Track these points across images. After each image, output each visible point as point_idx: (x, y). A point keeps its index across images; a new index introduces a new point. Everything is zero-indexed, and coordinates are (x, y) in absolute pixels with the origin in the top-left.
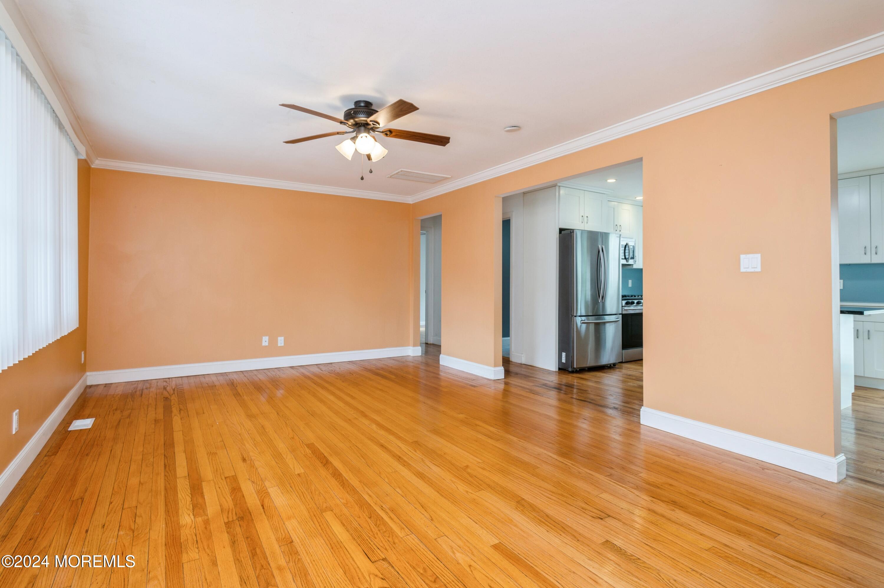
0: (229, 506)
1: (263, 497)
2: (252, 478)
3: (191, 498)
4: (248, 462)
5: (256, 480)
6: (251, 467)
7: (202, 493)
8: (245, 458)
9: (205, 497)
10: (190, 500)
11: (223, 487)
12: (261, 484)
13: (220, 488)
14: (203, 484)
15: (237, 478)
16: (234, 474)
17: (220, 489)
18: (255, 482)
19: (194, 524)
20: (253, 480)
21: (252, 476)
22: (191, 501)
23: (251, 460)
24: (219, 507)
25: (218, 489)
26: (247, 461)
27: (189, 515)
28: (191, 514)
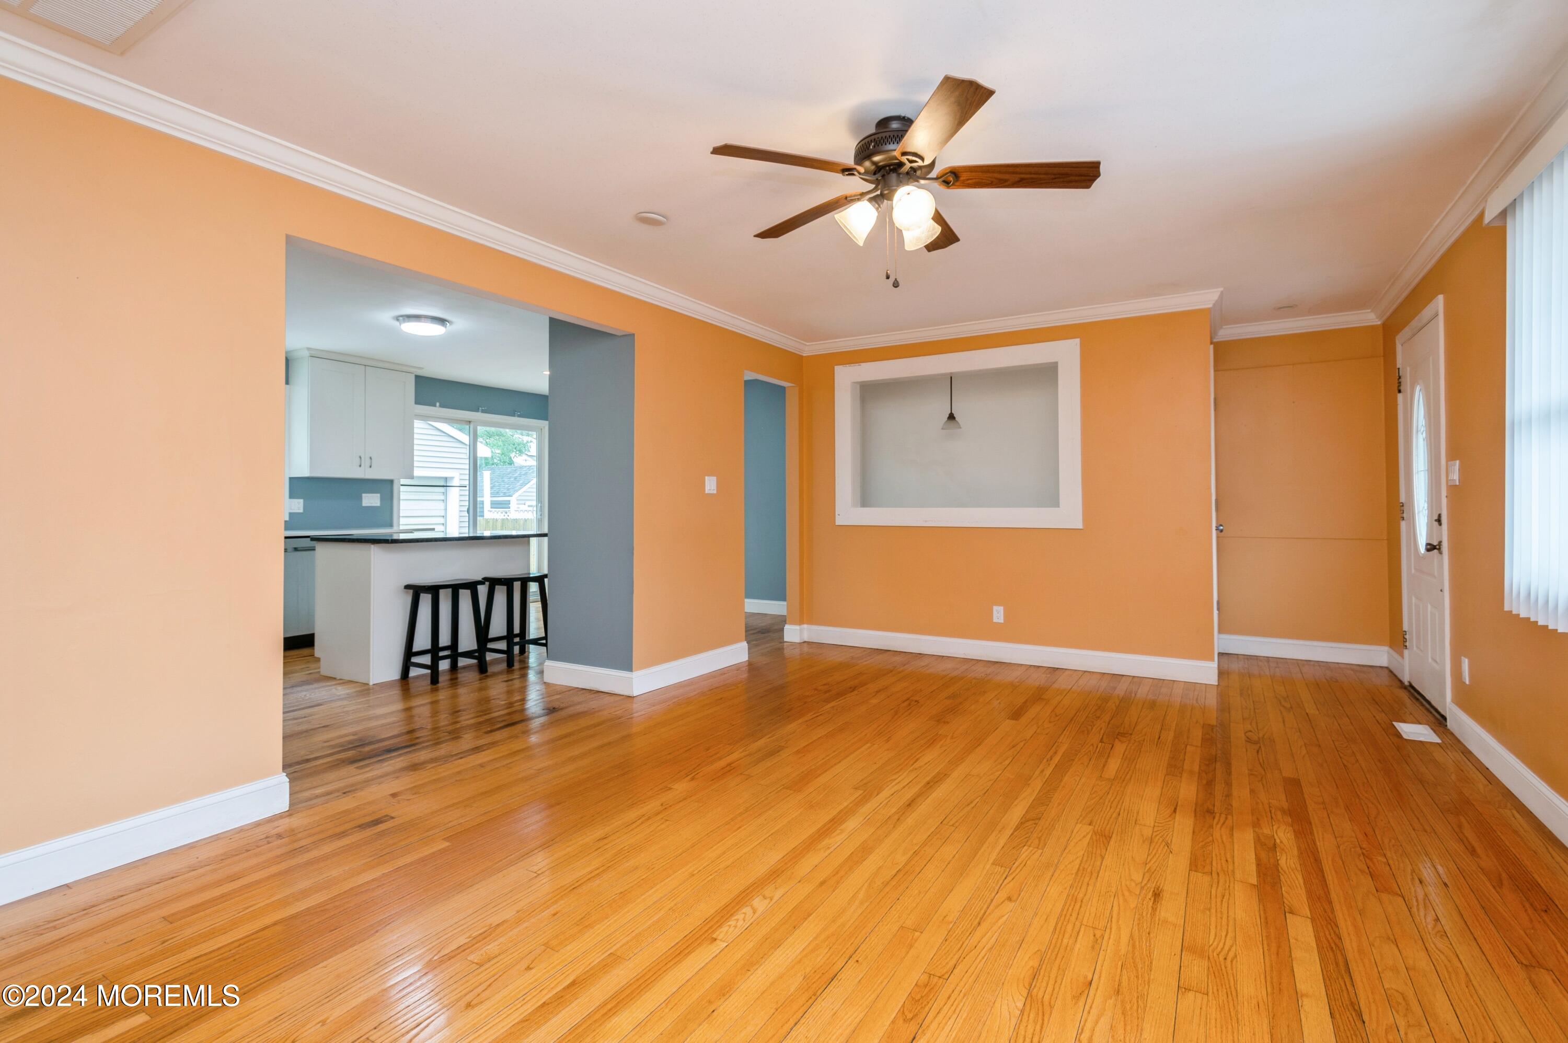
0: (1221, 829)
1: (1168, 820)
2: (1165, 850)
3: (1278, 864)
4: (1152, 886)
5: (1160, 846)
6: (1153, 873)
7: (1258, 865)
8: (1153, 899)
9: (1254, 856)
10: (1280, 862)
11: (1221, 859)
12: (1157, 838)
13: (1227, 861)
14: (1254, 880)
15: (1190, 864)
16: (1193, 873)
17: (1226, 858)
18: (1164, 843)
19: (1275, 830)
20: (1166, 847)
21: (1162, 855)
22: (1278, 860)
23: (1142, 888)
24: (1235, 834)
25: (1229, 860)
26: (1152, 890)
27: (1281, 842)
28: (1278, 841)
